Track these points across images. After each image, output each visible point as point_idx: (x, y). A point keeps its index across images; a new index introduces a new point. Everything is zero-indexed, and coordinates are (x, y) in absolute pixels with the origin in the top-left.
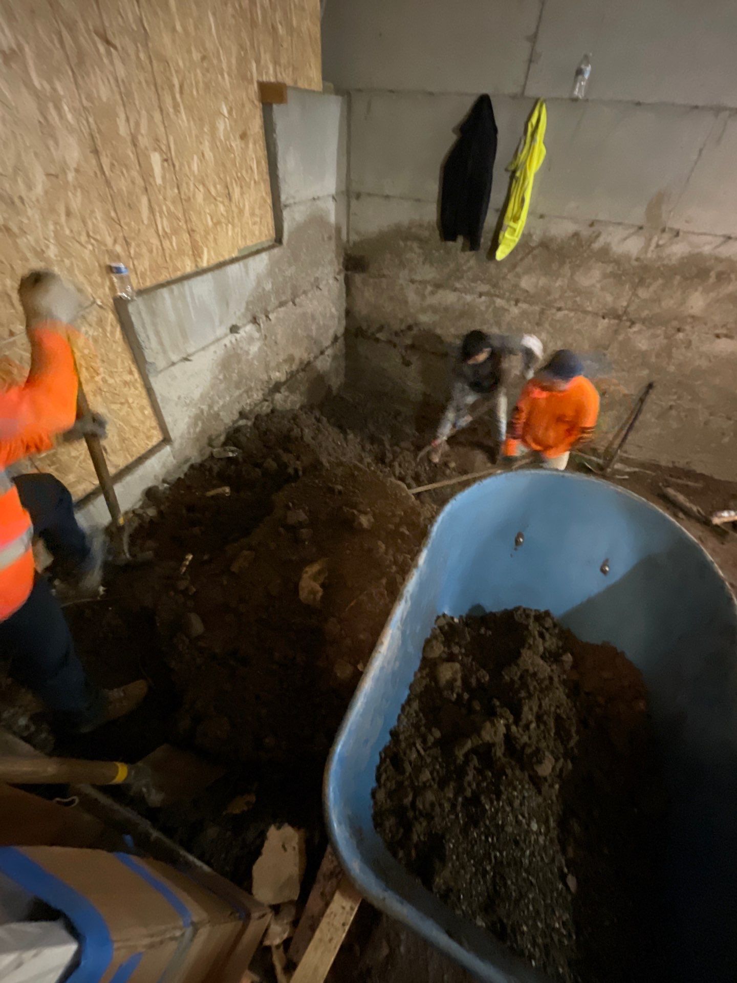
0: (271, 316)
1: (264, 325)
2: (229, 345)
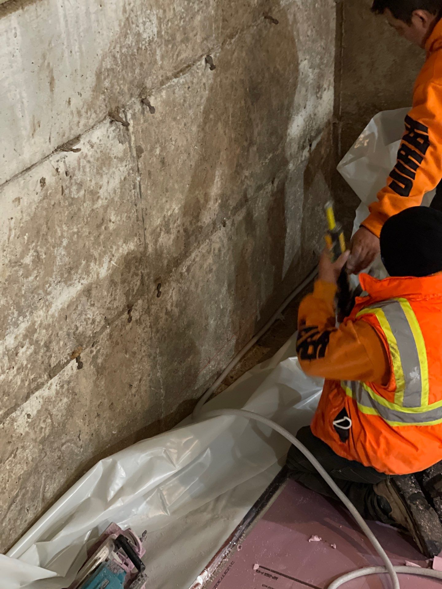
0: (152, 101)
1: (136, 124)
2: (50, 180)
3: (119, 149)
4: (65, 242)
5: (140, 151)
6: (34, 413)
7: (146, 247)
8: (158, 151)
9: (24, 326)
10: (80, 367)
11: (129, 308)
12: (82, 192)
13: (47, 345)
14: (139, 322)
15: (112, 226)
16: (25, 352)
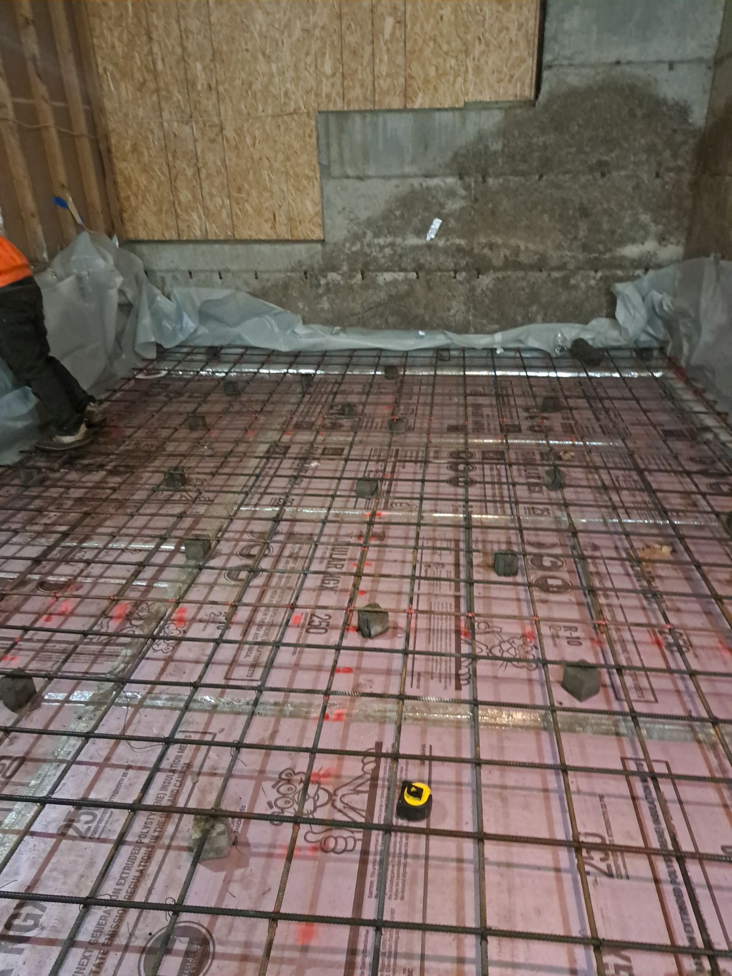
1: (476, 186)
3: (463, 192)
4: (420, 217)
5: (476, 200)
6: (388, 280)
7: (472, 249)
8: (490, 206)
9: (390, 239)
10: (418, 277)
11: (456, 272)
12: (434, 201)
13: (401, 256)
14: (461, 283)
15: (450, 226)
16: (388, 251)
